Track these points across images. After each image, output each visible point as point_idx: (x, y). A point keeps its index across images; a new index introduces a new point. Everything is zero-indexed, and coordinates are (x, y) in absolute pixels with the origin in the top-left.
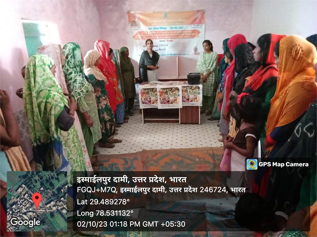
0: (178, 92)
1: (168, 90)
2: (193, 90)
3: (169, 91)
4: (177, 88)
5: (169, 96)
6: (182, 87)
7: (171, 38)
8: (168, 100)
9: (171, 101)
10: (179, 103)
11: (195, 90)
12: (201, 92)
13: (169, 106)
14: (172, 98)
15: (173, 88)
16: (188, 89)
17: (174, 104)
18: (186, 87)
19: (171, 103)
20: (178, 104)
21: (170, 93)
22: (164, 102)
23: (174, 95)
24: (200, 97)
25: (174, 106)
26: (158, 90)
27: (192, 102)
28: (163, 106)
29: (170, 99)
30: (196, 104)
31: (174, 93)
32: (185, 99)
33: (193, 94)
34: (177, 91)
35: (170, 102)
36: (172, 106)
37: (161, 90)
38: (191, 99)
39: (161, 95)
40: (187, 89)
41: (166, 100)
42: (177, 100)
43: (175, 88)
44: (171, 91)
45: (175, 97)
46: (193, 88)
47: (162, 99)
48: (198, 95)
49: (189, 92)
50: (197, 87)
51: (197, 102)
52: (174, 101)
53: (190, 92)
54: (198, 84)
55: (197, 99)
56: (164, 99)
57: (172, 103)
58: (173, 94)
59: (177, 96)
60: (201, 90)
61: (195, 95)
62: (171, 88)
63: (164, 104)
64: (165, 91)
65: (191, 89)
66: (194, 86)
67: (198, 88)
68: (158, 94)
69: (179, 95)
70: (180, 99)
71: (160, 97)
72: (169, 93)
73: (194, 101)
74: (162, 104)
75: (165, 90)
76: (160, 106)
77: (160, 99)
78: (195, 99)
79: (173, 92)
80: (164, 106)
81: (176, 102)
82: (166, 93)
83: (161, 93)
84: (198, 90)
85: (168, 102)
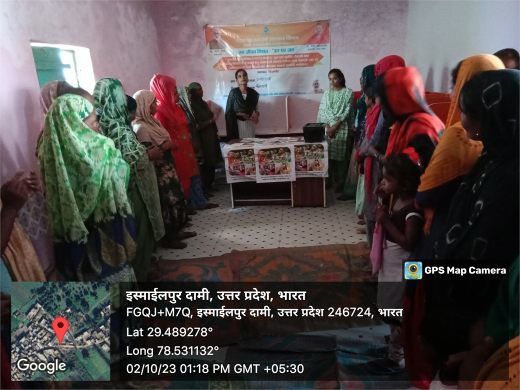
0: (288, 155)
1: (271, 151)
2: (313, 151)
3: (273, 154)
4: (286, 148)
5: (274, 161)
6: (295, 146)
7: (276, 67)
8: (272, 168)
9: (278, 170)
10: (291, 173)
11: (317, 151)
12: (326, 153)
13: (274, 178)
14: (278, 165)
15: (280, 148)
16: (305, 149)
17: (282, 175)
18: (302, 146)
19: (277, 174)
20: (289, 175)
21: (275, 157)
22: (266, 171)
23: (283, 160)
24: (325, 162)
26: (256, 152)
27: (312, 170)
28: (264, 178)
29: (276, 167)
30: (319, 174)
31: (282, 156)
32: (301, 166)
33: (314, 157)
34: (286, 153)
35: (276, 172)
36: (280, 178)
37: (261, 153)
38: (310, 166)
39: (260, 161)
40: (303, 149)
41: (269, 169)
42: (288, 168)
43: (283, 148)
44: (276, 153)
45: (284, 162)
46: (313, 148)
47: (262, 167)
48: (322, 159)
49: (306, 154)
50: (320, 146)
51: (319, 171)
52: (282, 169)
53: (309, 155)
54: (321, 142)
55: (319, 166)
56: (266, 167)
57: (279, 173)
58: (281, 159)
59: (287, 161)
60: (326, 151)
62: (278, 149)
63: (267, 174)
64: (267, 154)
65: (309, 149)
66: (314, 144)
67: (320, 148)
68: (257, 159)
69: (290, 161)
70: (292, 166)
71: (259, 163)
72: (273, 157)
73: (315, 168)
74: (263, 175)
75: (268, 152)
76: (260, 179)
77: (260, 166)
78: (316, 166)
79: (280, 154)
80: (267, 178)
81: (285, 170)
82: (269, 156)
83: (261, 158)
84: (321, 152)
85: (273, 171)
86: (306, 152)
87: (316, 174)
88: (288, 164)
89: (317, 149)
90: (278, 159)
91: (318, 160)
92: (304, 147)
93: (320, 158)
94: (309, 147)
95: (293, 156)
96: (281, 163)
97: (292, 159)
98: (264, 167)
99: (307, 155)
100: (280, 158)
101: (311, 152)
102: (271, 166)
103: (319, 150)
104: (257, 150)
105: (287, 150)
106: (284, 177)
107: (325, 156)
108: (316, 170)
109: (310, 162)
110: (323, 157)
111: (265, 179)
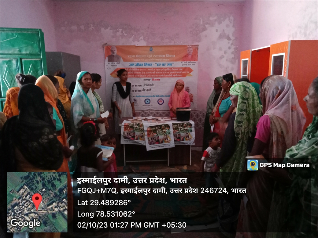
0: (168, 130)
1: (156, 127)
2: (184, 127)
3: (158, 129)
4: (167, 125)
5: (159, 134)
6: (173, 124)
7: (158, 77)
8: (157, 139)
9: (162, 140)
11: (187, 127)
12: (193, 129)
13: (159, 146)
14: (161, 137)
15: (163, 125)
16: (179, 126)
17: (165, 144)
18: (177, 124)
19: (161, 143)
20: (170, 143)
21: (159, 131)
22: (153, 142)
23: (165, 133)
24: (193, 135)
25: (165, 146)
26: (145, 129)
27: (184, 140)
29: (160, 138)
30: (189, 143)
31: (164, 131)
32: (178, 138)
33: (185, 131)
34: (167, 128)
35: (160, 142)
36: (163, 146)
37: (149, 129)
38: (183, 137)
39: (148, 135)
40: (177, 126)
41: (155, 140)
42: (168, 139)
43: (164, 125)
44: (160, 128)
45: (166, 135)
46: (184, 125)
47: (150, 139)
48: (190, 133)
49: (180, 129)
50: (189, 124)
51: (188, 141)
52: (164, 139)
53: (182, 130)
55: (189, 137)
56: (153, 139)
57: (162, 142)
60: (193, 127)
61: (187, 132)
62: (161, 126)
63: (154, 144)
64: (153, 130)
65: (182, 126)
66: (185, 122)
68: (146, 133)
69: (170, 133)
70: (171, 138)
71: (148, 136)
72: (158, 132)
73: (185, 139)
74: (151, 144)
75: (154, 128)
76: (149, 148)
77: (148, 139)
78: (187, 137)
79: (162, 129)
80: (154, 147)
81: (167, 140)
82: (155, 131)
83: (149, 132)
84: (190, 128)
85: (158, 141)
86: (180, 128)
87: (187, 143)
88: (168, 136)
89: (187, 126)
90: (161, 133)
91: (188, 134)
92: (178, 125)
93: (189, 132)
94: (181, 125)
95: (171, 130)
96: (164, 135)
97: (171, 132)
98: (151, 139)
99: (181, 131)
100: (163, 132)
101: (184, 128)
102: (156, 138)
103: (189, 126)
104: (146, 127)
105: (168, 126)
106: (166, 145)
107: (193, 131)
108: (187, 140)
109: (183, 134)
110: (191, 131)
111: (153, 148)
